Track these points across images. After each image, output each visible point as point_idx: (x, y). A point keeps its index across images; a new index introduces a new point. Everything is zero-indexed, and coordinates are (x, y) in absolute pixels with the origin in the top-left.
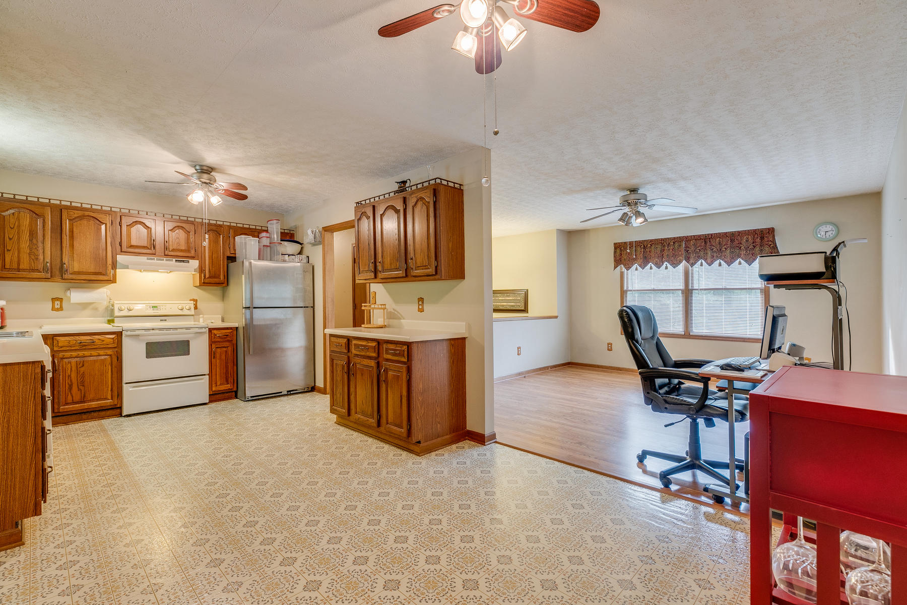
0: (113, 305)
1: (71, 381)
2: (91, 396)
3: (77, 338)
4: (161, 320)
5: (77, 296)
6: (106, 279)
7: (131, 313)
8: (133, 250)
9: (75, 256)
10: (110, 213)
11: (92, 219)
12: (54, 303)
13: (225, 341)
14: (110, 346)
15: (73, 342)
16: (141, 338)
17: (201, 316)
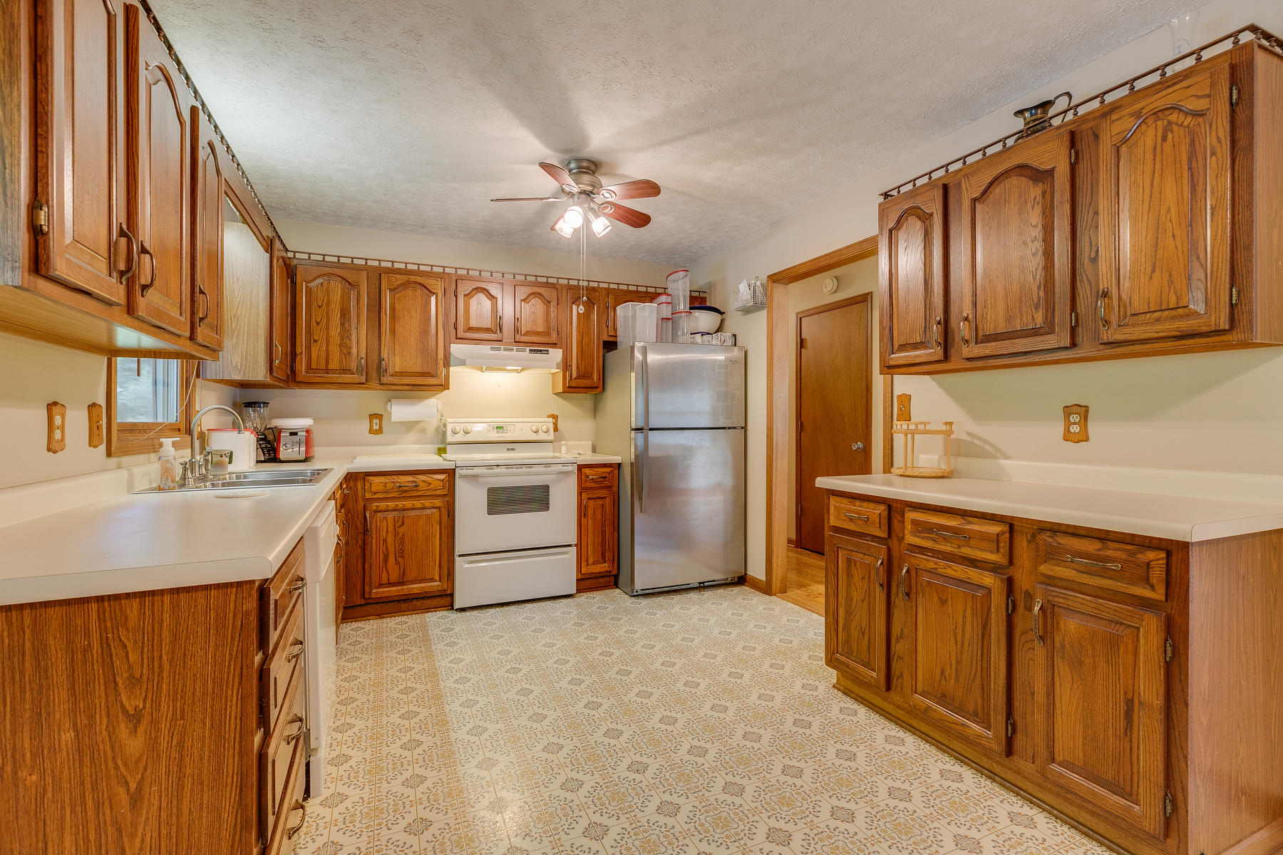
0: (445, 426)
1: (387, 548)
2: (412, 574)
3: (395, 478)
4: (508, 450)
5: (400, 411)
6: (436, 383)
7: (469, 438)
8: (473, 334)
9: (397, 347)
10: (440, 276)
11: (419, 286)
12: (371, 422)
13: (602, 488)
14: (438, 492)
15: (390, 486)
16: (481, 480)
17: (563, 442)
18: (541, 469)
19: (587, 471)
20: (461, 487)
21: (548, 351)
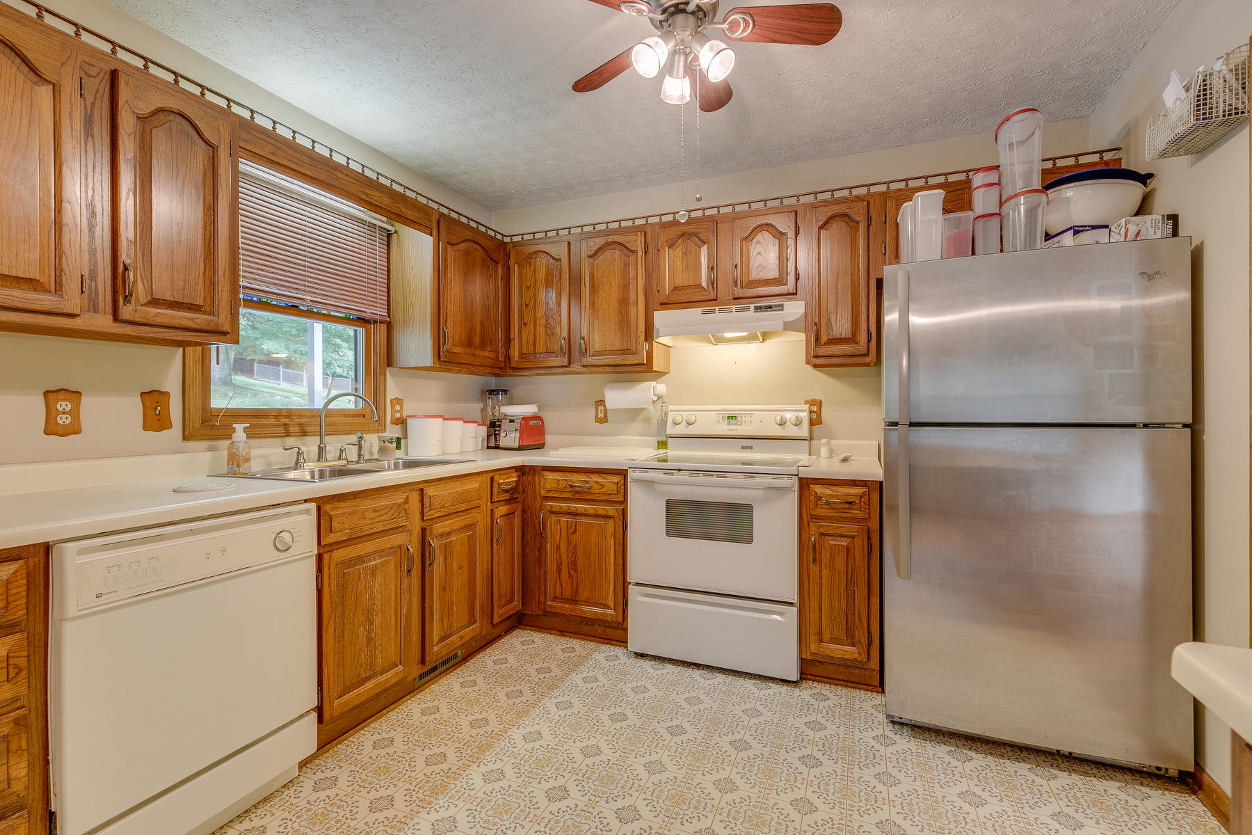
0: (666, 414)
1: (560, 557)
2: (584, 594)
3: (569, 477)
4: (743, 447)
5: (618, 397)
6: (636, 362)
7: (691, 431)
8: (681, 299)
9: (596, 322)
10: (641, 229)
11: (618, 247)
12: (597, 409)
13: (846, 520)
14: (613, 498)
15: (563, 484)
16: (657, 487)
17: (823, 441)
18: (739, 480)
19: (819, 489)
20: (635, 493)
21: (782, 306)
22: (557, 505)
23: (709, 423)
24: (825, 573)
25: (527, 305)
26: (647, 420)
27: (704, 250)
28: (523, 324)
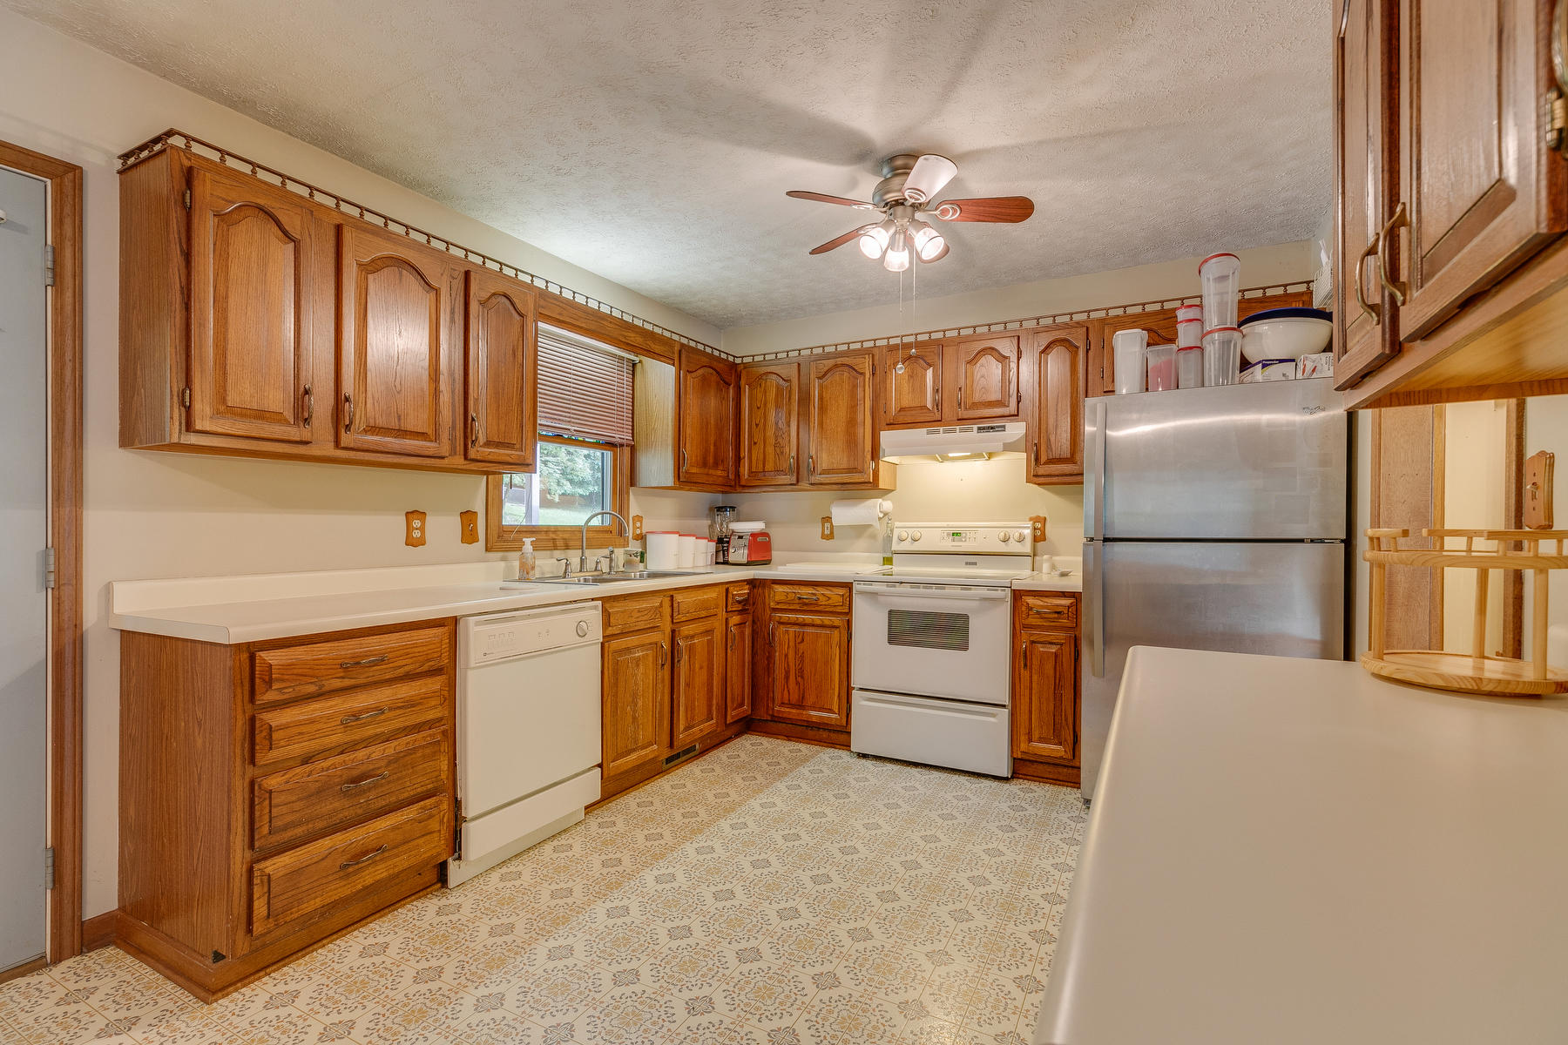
0: (892, 531)
1: (788, 665)
3: (797, 589)
4: (967, 563)
5: (844, 514)
6: (863, 480)
7: (916, 547)
8: (905, 418)
9: (824, 441)
10: (869, 352)
11: (846, 368)
12: (823, 526)
13: (1055, 628)
14: (839, 609)
15: (791, 596)
16: (881, 599)
17: (1045, 557)
18: (958, 591)
19: (1031, 601)
20: (860, 607)
21: (1004, 426)
22: (785, 616)
23: (935, 539)
24: (1035, 677)
25: (757, 425)
26: (873, 537)
27: (930, 373)
28: (753, 443)
